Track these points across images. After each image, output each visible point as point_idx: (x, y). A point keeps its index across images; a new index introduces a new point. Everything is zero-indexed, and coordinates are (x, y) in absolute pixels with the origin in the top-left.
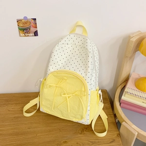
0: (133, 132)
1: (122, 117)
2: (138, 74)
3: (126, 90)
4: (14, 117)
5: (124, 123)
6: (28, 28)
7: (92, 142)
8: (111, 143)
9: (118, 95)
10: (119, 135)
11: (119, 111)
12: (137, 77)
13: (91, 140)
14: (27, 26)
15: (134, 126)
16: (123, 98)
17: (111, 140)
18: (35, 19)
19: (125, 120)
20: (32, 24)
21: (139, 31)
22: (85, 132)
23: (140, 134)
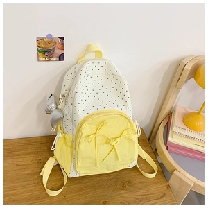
2: (184, 108)
5: (175, 172)
7: (138, 199)
8: (161, 198)
10: (169, 187)
11: (167, 157)
12: (183, 111)
13: (137, 197)
14: (50, 47)
15: (188, 176)
16: (170, 139)
17: (161, 194)
18: (62, 38)
19: (177, 168)
20: (58, 44)
21: (192, 55)
22: (127, 187)
23: (197, 184)
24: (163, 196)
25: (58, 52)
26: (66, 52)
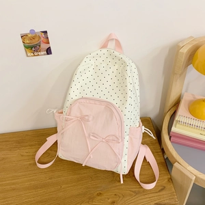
0: (190, 175)
1: (173, 156)
2: (193, 95)
3: (177, 118)
4: (30, 164)
5: (176, 165)
6: (37, 44)
7: (134, 192)
8: (159, 191)
9: (167, 125)
10: (171, 180)
11: (169, 148)
13: (134, 190)
14: (35, 42)
16: (173, 129)
17: (161, 188)
18: (45, 32)
19: (178, 160)
20: (42, 39)
21: (191, 37)
23: (199, 178)
24: (162, 190)
25: (44, 46)
26: (52, 45)
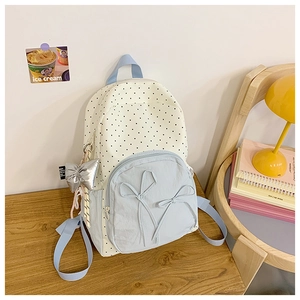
0: (260, 253)
1: (235, 227)
2: (254, 142)
3: (238, 174)
5: (241, 238)
8: (220, 275)
10: (232, 259)
11: (229, 215)
13: (186, 276)
15: (260, 242)
16: (234, 190)
17: (221, 271)
22: (171, 262)
23: (272, 255)
24: (223, 273)
